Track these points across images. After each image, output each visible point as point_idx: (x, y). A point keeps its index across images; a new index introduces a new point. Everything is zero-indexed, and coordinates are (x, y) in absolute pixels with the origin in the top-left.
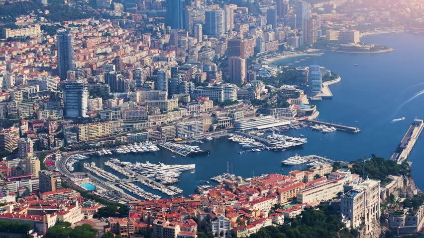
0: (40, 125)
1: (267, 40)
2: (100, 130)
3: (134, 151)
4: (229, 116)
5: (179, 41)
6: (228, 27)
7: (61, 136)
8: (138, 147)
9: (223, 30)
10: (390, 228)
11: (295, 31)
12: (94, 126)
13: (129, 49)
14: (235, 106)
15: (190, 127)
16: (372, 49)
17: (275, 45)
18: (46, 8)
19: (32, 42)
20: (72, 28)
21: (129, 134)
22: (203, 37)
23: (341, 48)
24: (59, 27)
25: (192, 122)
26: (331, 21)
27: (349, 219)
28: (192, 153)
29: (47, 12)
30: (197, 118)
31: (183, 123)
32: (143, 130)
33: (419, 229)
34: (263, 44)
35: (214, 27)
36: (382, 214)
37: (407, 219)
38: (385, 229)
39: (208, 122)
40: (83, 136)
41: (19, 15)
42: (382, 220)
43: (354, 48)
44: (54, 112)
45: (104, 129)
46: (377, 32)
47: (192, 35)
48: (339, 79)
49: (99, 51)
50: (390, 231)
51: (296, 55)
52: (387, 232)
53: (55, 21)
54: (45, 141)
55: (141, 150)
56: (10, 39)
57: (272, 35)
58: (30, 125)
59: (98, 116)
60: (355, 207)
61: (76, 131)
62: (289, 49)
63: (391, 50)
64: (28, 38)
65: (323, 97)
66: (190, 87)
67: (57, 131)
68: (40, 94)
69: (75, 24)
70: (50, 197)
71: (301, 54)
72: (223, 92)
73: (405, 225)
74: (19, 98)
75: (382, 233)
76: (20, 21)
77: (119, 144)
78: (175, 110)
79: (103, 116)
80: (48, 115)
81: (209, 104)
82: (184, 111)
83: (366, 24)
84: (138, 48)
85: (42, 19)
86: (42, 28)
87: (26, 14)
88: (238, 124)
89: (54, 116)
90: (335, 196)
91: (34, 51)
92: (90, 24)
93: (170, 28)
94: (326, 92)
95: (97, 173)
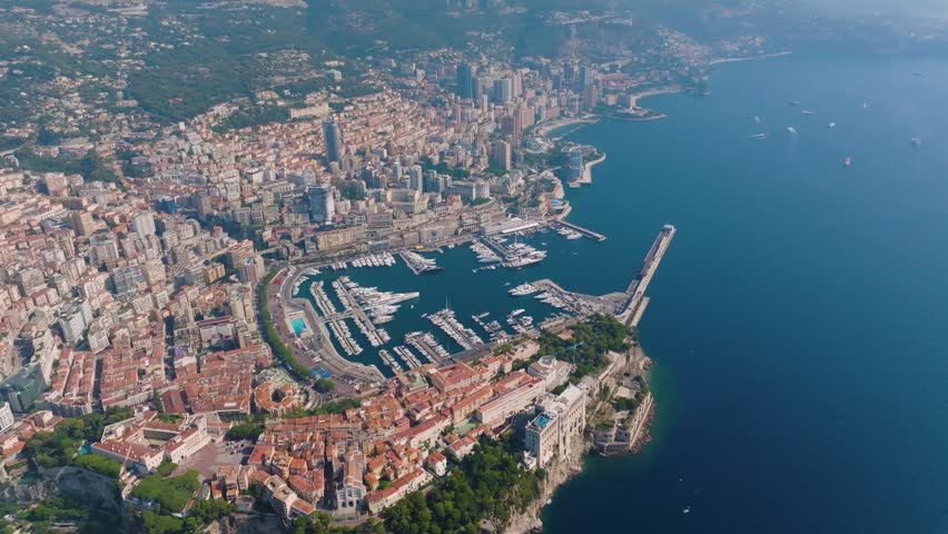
0: (283, 231)
1: (548, 106)
2: (340, 238)
3: (370, 264)
4: (476, 219)
5: (463, 114)
6: (516, 94)
7: (301, 245)
8: (374, 259)
9: (510, 98)
10: (595, 444)
11: (577, 96)
12: (335, 235)
13: (409, 127)
14: (484, 205)
15: (434, 234)
16: (645, 116)
17: (556, 111)
18: (339, 84)
19: (316, 122)
20: (360, 105)
21: (370, 243)
22: (489, 106)
23: (617, 114)
24: (348, 104)
25: (436, 228)
26: (615, 81)
27: (535, 456)
28: (425, 271)
29: (338, 88)
30: (443, 221)
31: (426, 229)
32: (385, 237)
33: (631, 444)
34: (544, 112)
35: (501, 96)
36: (588, 425)
37: (618, 433)
38: (589, 445)
39: (454, 225)
40: (322, 245)
41: (309, 92)
42: (586, 433)
43: (628, 115)
44: (300, 216)
45: (344, 237)
46: (654, 92)
47: (477, 107)
48: (604, 158)
49: (380, 130)
50: (595, 447)
51: (574, 121)
52: (592, 450)
53: (345, 97)
54: (285, 251)
55: (377, 264)
56: (295, 120)
57: (554, 101)
58: (274, 231)
59: (343, 222)
60: (542, 441)
61: (314, 240)
62: (568, 116)
63: (663, 116)
64: (315, 117)
65: (582, 184)
66: (446, 182)
67: (300, 237)
68: (295, 192)
69: (364, 99)
70: (233, 358)
71: (578, 120)
72: (474, 190)
73: (616, 440)
74: (269, 199)
75: (585, 450)
76: (309, 99)
77: (357, 255)
78: (423, 212)
79: (348, 221)
80: (294, 219)
81: (458, 205)
82: (431, 214)
83: (647, 83)
84: (419, 125)
85: (333, 95)
86: (331, 105)
87: (317, 90)
88: (483, 229)
89: (300, 221)
90: (529, 402)
91: (315, 133)
92: (378, 99)
93: (459, 98)
94: (587, 177)
95: (318, 301)
